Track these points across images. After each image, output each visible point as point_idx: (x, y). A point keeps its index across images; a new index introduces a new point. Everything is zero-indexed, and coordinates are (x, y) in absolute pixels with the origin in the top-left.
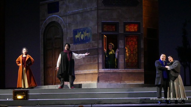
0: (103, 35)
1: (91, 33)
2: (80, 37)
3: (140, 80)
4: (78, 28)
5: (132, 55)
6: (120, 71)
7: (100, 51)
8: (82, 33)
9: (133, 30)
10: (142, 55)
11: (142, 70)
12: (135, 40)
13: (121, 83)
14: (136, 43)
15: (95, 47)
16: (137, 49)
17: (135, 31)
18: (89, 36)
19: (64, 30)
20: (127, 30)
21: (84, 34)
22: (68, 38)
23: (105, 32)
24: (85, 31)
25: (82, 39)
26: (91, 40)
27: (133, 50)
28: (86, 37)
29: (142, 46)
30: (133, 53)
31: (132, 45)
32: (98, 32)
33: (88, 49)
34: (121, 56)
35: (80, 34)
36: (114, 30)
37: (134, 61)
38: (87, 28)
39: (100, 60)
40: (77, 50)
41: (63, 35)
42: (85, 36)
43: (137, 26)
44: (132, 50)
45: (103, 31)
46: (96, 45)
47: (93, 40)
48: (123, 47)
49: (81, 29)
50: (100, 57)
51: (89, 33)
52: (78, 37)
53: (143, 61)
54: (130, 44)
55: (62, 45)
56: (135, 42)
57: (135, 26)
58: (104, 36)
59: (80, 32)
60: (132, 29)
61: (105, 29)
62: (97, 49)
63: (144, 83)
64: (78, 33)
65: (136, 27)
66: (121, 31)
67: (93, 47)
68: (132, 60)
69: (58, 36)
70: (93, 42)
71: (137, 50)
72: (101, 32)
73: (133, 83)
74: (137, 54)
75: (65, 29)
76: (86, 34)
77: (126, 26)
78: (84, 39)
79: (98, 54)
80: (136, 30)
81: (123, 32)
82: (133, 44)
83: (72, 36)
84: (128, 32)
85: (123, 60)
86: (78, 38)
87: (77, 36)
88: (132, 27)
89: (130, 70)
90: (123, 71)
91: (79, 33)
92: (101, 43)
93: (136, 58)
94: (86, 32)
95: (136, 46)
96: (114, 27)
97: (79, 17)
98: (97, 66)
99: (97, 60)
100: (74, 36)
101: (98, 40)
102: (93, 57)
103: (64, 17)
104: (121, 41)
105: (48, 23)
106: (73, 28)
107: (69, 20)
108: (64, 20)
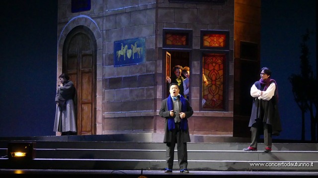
0: (164, 52)
1: (144, 47)
3: (226, 130)
4: (123, 38)
5: (214, 87)
7: (159, 79)
8: (129, 48)
9: (217, 45)
10: (231, 88)
11: (230, 114)
12: (219, 61)
14: (222, 66)
15: (151, 71)
16: (222, 77)
17: (220, 46)
18: (140, 52)
19: (99, 41)
20: (206, 44)
21: (132, 49)
22: (104, 55)
23: (169, 46)
24: (134, 45)
25: (129, 56)
26: (144, 60)
27: (216, 79)
28: (136, 54)
29: (232, 73)
30: (215, 85)
31: (214, 69)
32: (156, 48)
33: (138, 75)
34: (195, 88)
35: (125, 50)
36: (184, 43)
37: (217, 97)
38: (138, 38)
39: (159, 95)
40: (120, 76)
41: (96, 51)
42: (134, 52)
43: (223, 38)
44: (214, 78)
45: (165, 45)
46: (152, 68)
47: (148, 60)
48: (199, 73)
49: (128, 39)
50: (159, 89)
52: (122, 54)
53: (231, 98)
54: (211, 68)
55: (94, 67)
56: (220, 65)
57: (220, 37)
58: (167, 53)
59: (126, 46)
60: (215, 43)
61: (169, 42)
62: (154, 76)
63: (232, 136)
64: (122, 47)
65: (221, 40)
66: (196, 46)
67: (147, 71)
68: (214, 96)
69: (88, 52)
70: (148, 62)
71: (222, 80)
72: (161, 46)
73: (213, 134)
74: (222, 86)
75: (101, 40)
76: (136, 49)
77: (206, 37)
79: (156, 84)
80: (222, 44)
81: (199, 48)
82: (217, 68)
83: (112, 52)
84: (207, 47)
85: (198, 95)
87: (120, 53)
88: (215, 40)
89: (210, 113)
90: (198, 114)
91: (124, 46)
92: (161, 65)
93: (221, 93)
94: (136, 45)
95: (221, 72)
96: (184, 39)
97: (124, 19)
98: (153, 105)
99: (153, 94)
100: (116, 52)
101: (156, 61)
102: (146, 89)
103: (98, 20)
104: (195, 62)
105: (71, 28)
106: (114, 38)
107: (107, 25)
108: (98, 24)
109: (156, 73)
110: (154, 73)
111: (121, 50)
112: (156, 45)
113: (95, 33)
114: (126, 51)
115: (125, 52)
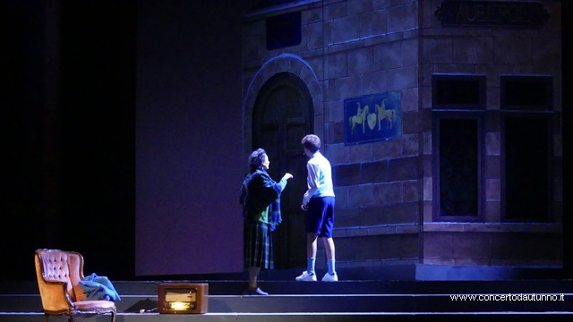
1: (399, 109)
2: (366, 122)
3: (549, 257)
4: (361, 93)
6: (488, 227)
7: (428, 167)
8: (372, 110)
11: (556, 226)
13: (489, 265)
15: (411, 152)
18: (392, 118)
19: (317, 100)
21: (377, 113)
22: (327, 124)
24: (380, 106)
25: (372, 126)
26: (400, 132)
28: (384, 122)
29: (558, 152)
32: (420, 108)
33: (389, 158)
34: (492, 180)
35: (364, 114)
38: (387, 93)
39: (428, 195)
40: (357, 162)
41: (312, 117)
42: (381, 117)
45: (436, 103)
46: (414, 146)
47: (406, 131)
48: (499, 154)
49: (369, 96)
50: (428, 183)
51: (394, 111)
52: (359, 122)
59: (367, 107)
62: (419, 160)
63: (561, 267)
64: (359, 109)
66: (492, 105)
67: (405, 152)
69: (297, 120)
70: (406, 136)
72: (430, 105)
75: (320, 97)
76: (383, 113)
78: (376, 126)
79: (421, 176)
81: (499, 108)
83: (340, 118)
85: (499, 194)
86: (359, 126)
87: (356, 120)
89: (521, 226)
90: (499, 227)
91: (362, 107)
92: (431, 141)
94: (383, 105)
97: (361, 60)
98: (417, 213)
99: (416, 194)
100: (348, 119)
101: (420, 133)
102: (405, 185)
103: (316, 61)
104: (492, 134)
105: (266, 78)
106: (345, 93)
107: (330, 70)
108: (315, 68)
109: (421, 156)
110: (417, 155)
111: (356, 114)
112: (420, 103)
113: (309, 86)
114: (367, 116)
115: (364, 119)
